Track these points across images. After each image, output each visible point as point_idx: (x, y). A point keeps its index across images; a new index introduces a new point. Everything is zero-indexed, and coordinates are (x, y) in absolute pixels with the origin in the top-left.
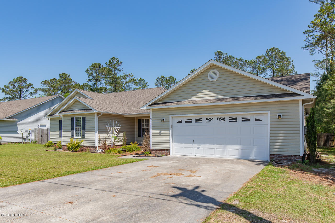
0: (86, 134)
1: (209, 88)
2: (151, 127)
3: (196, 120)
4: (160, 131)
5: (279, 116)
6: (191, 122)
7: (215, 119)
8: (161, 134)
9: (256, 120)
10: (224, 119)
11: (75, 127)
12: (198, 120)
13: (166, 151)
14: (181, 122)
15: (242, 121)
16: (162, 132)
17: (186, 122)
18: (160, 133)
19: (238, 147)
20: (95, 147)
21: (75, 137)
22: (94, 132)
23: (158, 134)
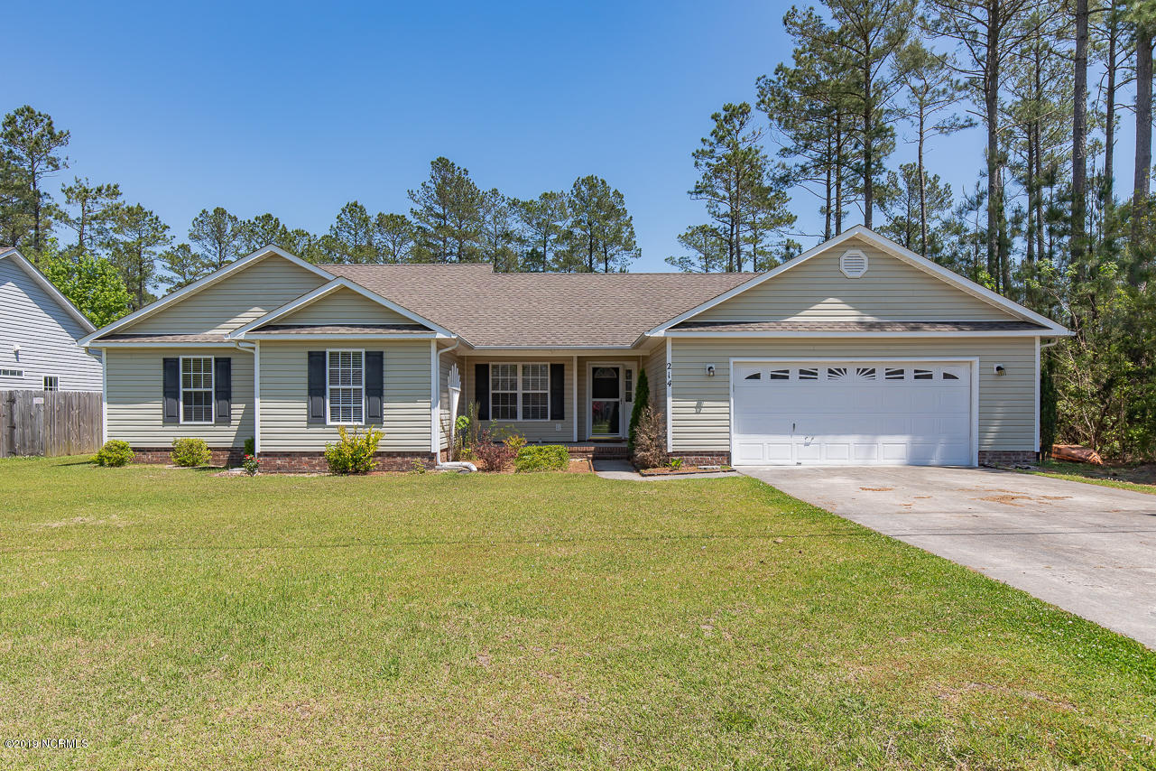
0: (385, 412)
1: (843, 294)
2: (669, 389)
3: (802, 372)
4: (700, 401)
5: (999, 369)
6: (787, 377)
7: (852, 371)
8: (703, 410)
9: (946, 376)
10: (873, 371)
11: (328, 387)
12: (807, 374)
13: (717, 455)
14: (757, 376)
15: (916, 377)
16: (705, 404)
17: (773, 377)
18: (699, 407)
19: (905, 439)
20: (431, 456)
21: (329, 423)
22: (428, 405)
23: (694, 410)
